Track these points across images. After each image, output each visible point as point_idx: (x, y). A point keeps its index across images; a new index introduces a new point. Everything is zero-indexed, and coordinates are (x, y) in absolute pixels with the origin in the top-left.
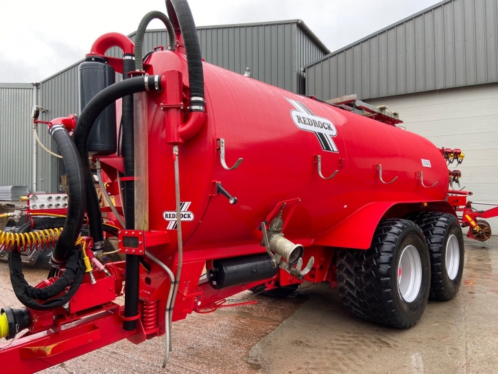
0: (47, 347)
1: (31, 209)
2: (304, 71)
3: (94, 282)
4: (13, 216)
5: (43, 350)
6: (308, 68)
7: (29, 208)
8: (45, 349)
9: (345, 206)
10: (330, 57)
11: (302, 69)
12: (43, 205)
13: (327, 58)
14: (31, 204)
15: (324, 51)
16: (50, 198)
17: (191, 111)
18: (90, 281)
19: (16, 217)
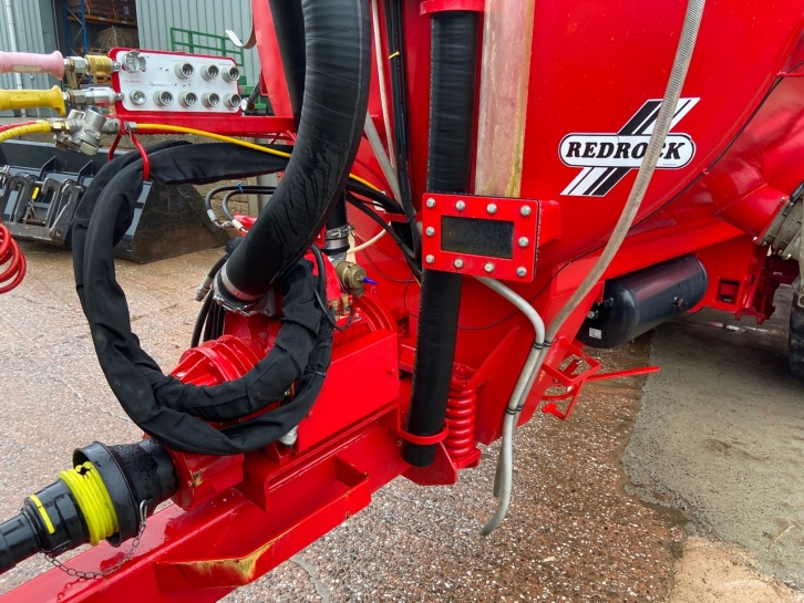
0: (243, 561)
1: (128, 106)
4: (73, 131)
5: (232, 570)
7: (118, 104)
8: (236, 566)
12: (167, 96)
14: (127, 89)
16: (188, 68)
19: (82, 135)
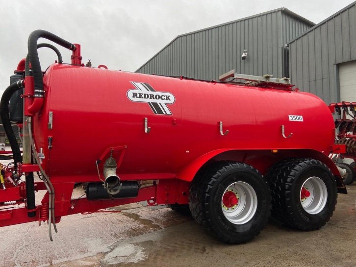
2: (288, 46)
3: (5, 188)
6: (291, 43)
9: (188, 152)
10: (315, 29)
11: (286, 45)
13: (312, 30)
15: (308, 24)
17: (34, 97)
18: (3, 188)
